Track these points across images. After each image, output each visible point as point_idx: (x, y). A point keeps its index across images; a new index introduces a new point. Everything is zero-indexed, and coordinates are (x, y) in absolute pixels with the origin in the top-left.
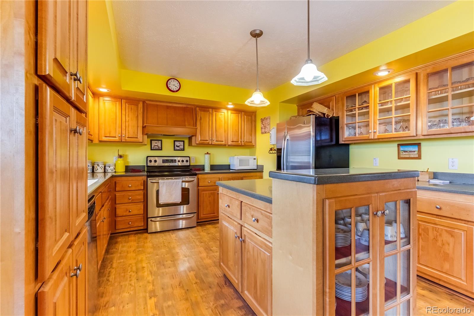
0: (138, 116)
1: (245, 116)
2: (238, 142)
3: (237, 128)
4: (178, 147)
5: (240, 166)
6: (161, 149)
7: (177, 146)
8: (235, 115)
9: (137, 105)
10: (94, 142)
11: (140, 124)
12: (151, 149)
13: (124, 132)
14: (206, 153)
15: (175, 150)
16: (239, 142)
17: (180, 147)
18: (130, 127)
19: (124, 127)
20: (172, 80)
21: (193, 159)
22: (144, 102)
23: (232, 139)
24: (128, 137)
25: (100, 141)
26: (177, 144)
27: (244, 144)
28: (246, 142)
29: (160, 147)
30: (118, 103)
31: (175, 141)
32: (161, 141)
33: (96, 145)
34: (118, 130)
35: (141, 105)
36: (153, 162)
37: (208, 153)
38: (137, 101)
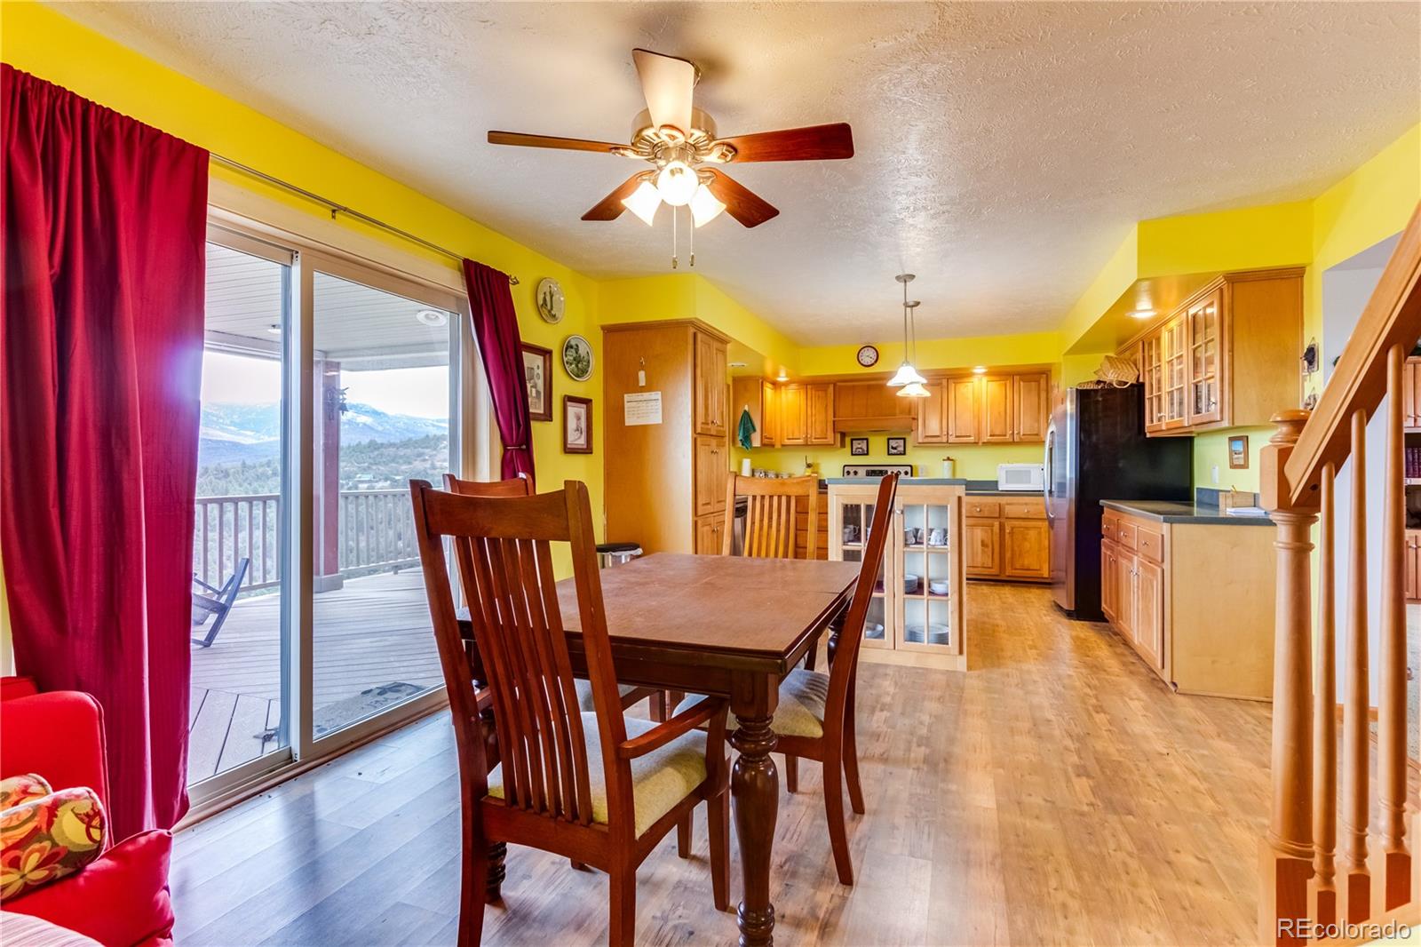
0: (826, 406)
1: (1022, 383)
2: (1005, 435)
3: (1002, 409)
4: (895, 448)
5: (1007, 482)
6: (867, 454)
7: (893, 448)
8: (998, 383)
9: (826, 391)
10: (776, 447)
11: (831, 418)
12: (852, 454)
13: (809, 431)
14: (946, 458)
15: (889, 454)
16: (1008, 437)
17: (899, 449)
18: (817, 423)
19: (809, 424)
20: (866, 349)
21: (922, 469)
22: (835, 385)
23: (991, 431)
24: (815, 438)
25: (783, 445)
26: (893, 443)
27: (1021, 439)
28: (1024, 435)
29: (865, 449)
30: (802, 391)
31: (889, 439)
32: (867, 439)
33: (778, 450)
34: (803, 428)
35: (831, 388)
36: (852, 472)
37: (948, 459)
38: (825, 384)
